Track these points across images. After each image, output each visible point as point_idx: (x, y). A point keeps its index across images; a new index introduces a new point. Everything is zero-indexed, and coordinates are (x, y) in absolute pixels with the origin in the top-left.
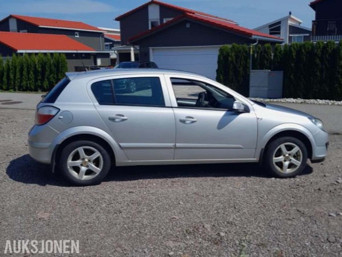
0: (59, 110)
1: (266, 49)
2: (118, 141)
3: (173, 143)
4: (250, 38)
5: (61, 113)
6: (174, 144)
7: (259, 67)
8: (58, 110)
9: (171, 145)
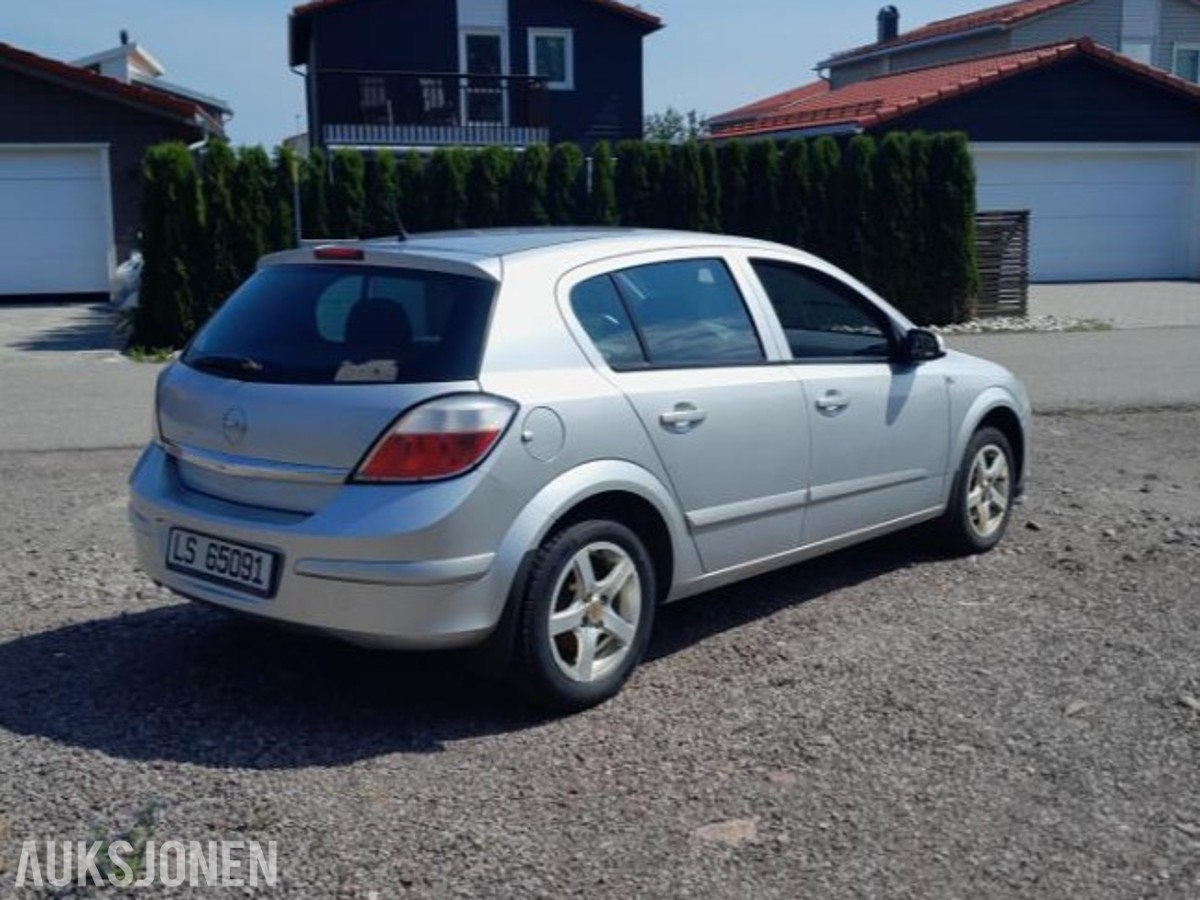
0: (516, 406)
1: (348, 165)
2: (682, 508)
3: (802, 488)
4: (189, 121)
5: (525, 420)
6: (804, 491)
7: (325, 229)
8: (514, 408)
9: (798, 495)
